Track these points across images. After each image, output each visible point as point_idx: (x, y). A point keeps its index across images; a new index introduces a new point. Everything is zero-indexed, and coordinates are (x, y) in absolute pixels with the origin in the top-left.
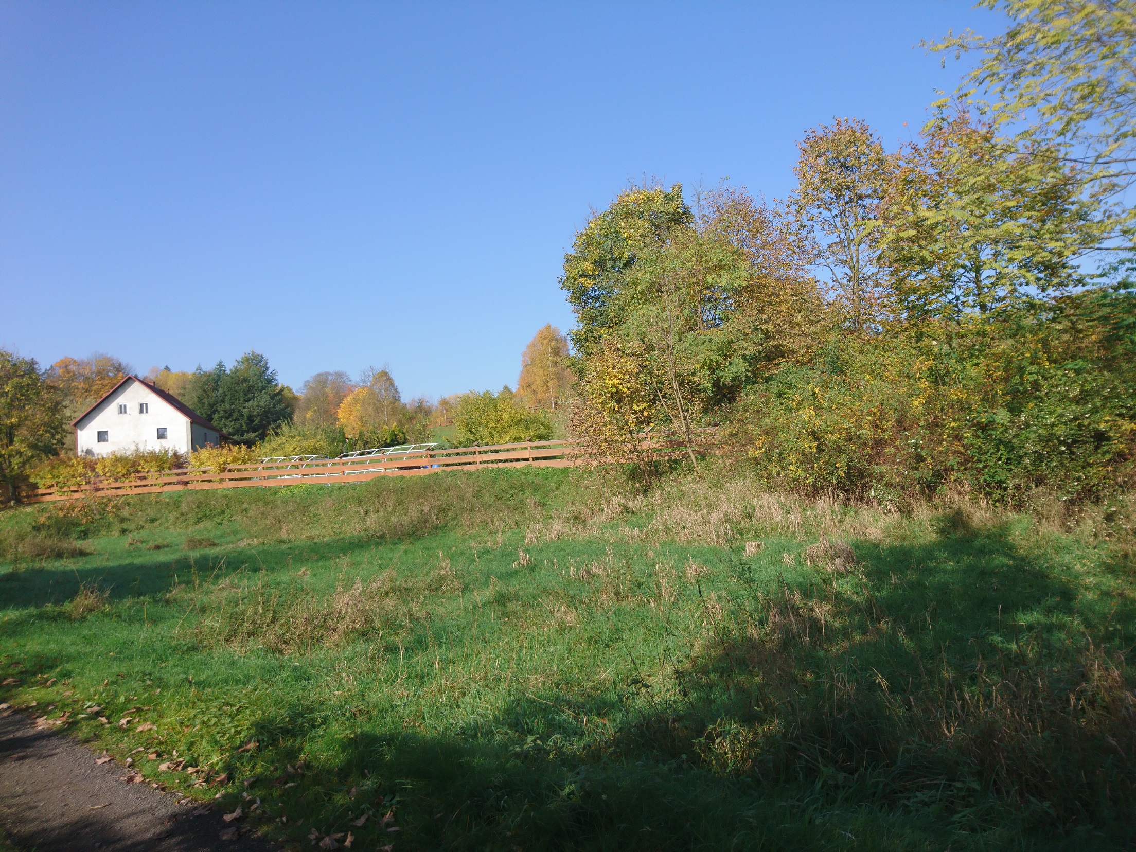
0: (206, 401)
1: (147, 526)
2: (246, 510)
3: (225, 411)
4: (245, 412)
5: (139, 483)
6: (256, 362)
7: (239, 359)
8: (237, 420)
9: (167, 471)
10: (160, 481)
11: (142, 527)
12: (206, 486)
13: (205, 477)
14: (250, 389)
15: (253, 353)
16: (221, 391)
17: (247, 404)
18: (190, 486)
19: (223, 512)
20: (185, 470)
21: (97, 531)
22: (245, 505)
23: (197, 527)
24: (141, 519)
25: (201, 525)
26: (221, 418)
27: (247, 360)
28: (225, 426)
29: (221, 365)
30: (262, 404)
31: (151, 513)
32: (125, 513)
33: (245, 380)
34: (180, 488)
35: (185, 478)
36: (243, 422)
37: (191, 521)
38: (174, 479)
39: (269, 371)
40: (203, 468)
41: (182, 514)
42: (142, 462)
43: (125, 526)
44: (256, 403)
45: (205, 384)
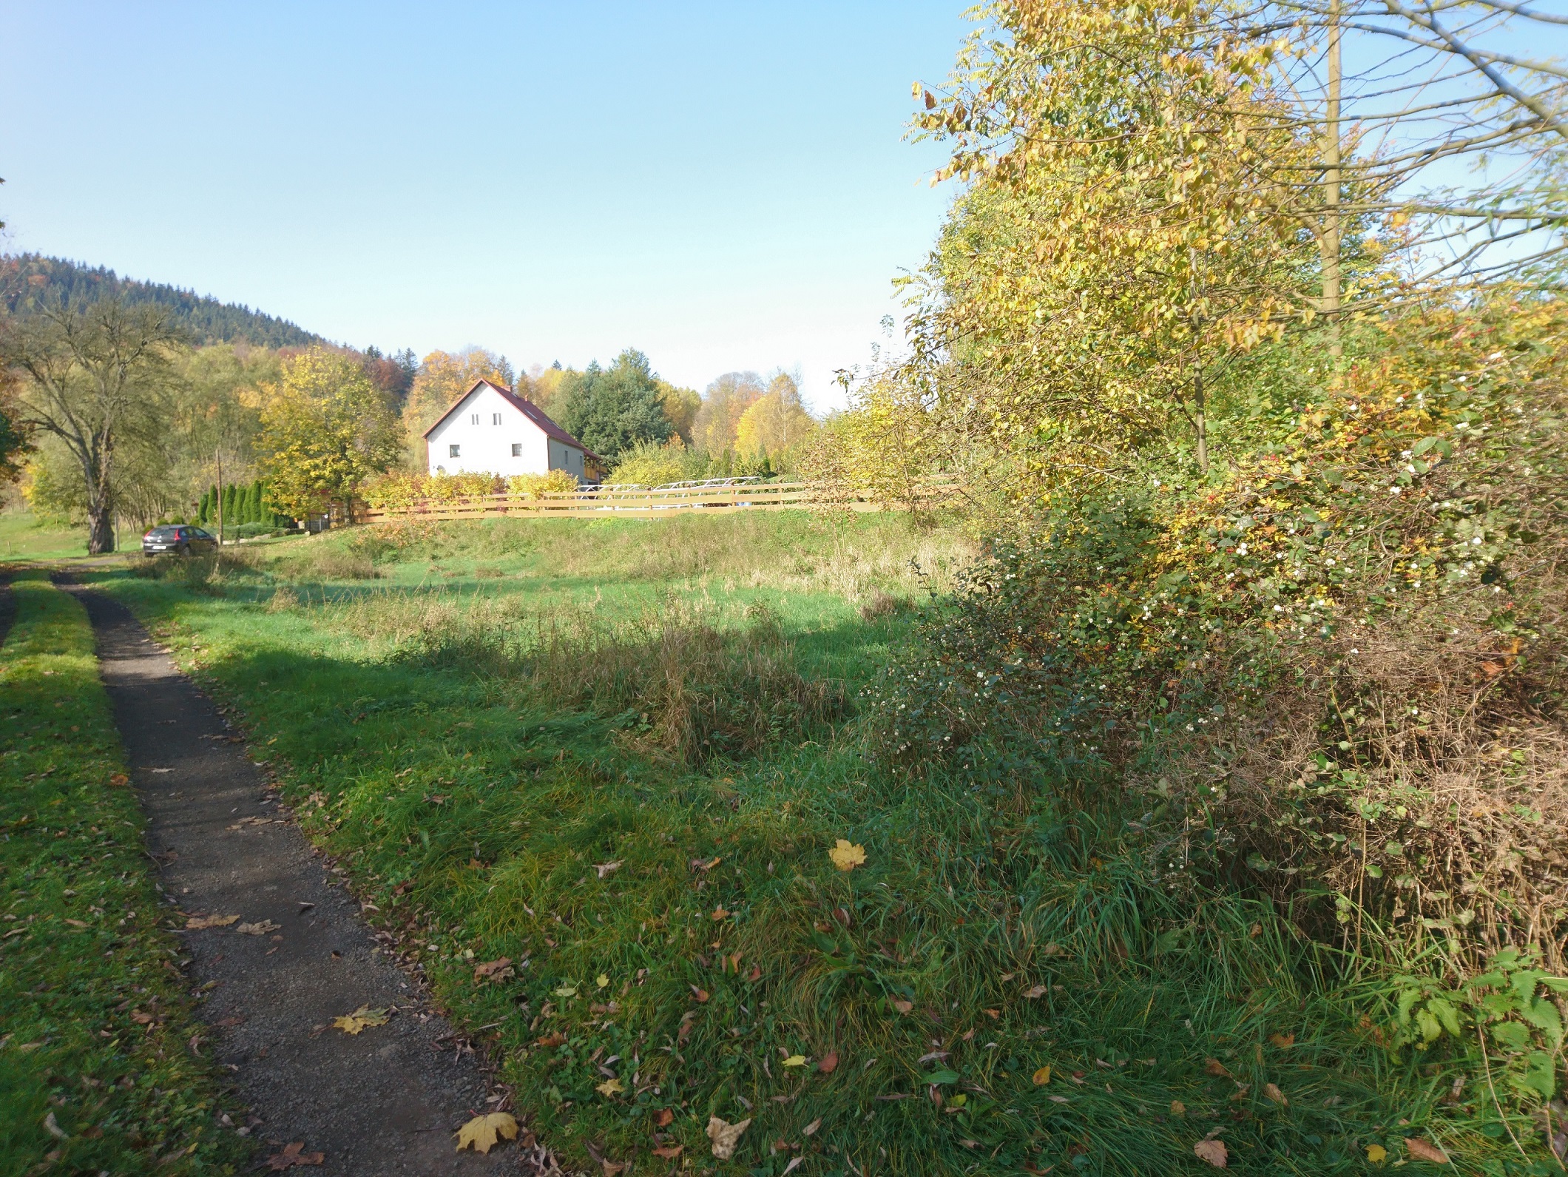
0: (575, 410)
1: (457, 553)
2: (550, 543)
3: (597, 424)
4: (618, 425)
5: (463, 507)
6: (634, 362)
7: (616, 358)
8: (610, 435)
9: (488, 496)
10: (482, 506)
11: (452, 554)
12: (524, 514)
13: (523, 504)
14: (625, 398)
15: (632, 350)
16: (593, 397)
17: (620, 417)
18: (509, 514)
19: (529, 544)
20: (504, 496)
21: (408, 557)
22: (550, 538)
23: (502, 558)
24: (452, 545)
25: (507, 555)
26: (593, 432)
27: (624, 358)
28: (597, 442)
29: (594, 365)
30: (638, 417)
31: (463, 540)
32: (439, 539)
33: (620, 386)
34: (499, 514)
35: (504, 504)
36: (617, 437)
37: (497, 551)
38: (494, 505)
39: (651, 374)
40: (521, 494)
41: (491, 543)
42: (464, 484)
43: (436, 552)
44: (631, 415)
45: (576, 389)
